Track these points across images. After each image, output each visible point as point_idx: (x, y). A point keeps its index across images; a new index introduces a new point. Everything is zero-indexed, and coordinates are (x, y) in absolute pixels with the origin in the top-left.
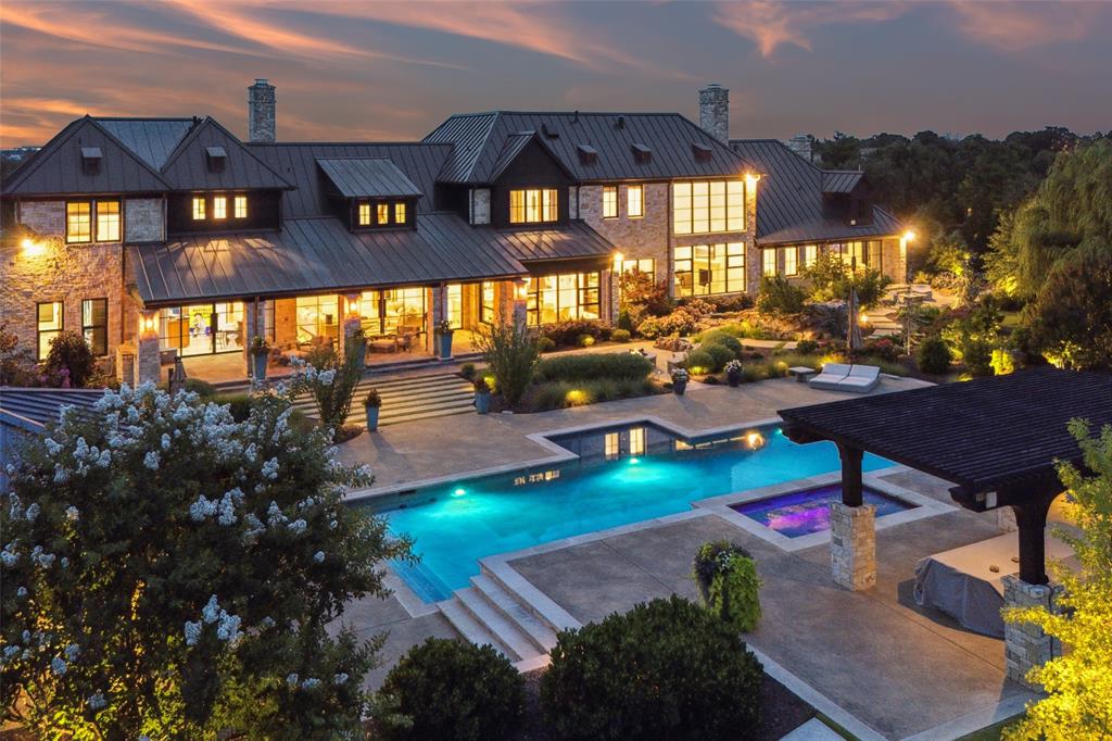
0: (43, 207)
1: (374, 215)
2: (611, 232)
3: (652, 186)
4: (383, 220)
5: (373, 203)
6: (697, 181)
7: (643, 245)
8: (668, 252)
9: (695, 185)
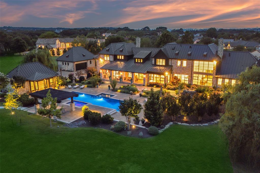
0: (102, 55)
1: (140, 61)
2: (178, 69)
3: (188, 61)
4: (139, 61)
5: (138, 59)
6: (200, 61)
7: (186, 72)
8: (191, 75)
9: (200, 62)
